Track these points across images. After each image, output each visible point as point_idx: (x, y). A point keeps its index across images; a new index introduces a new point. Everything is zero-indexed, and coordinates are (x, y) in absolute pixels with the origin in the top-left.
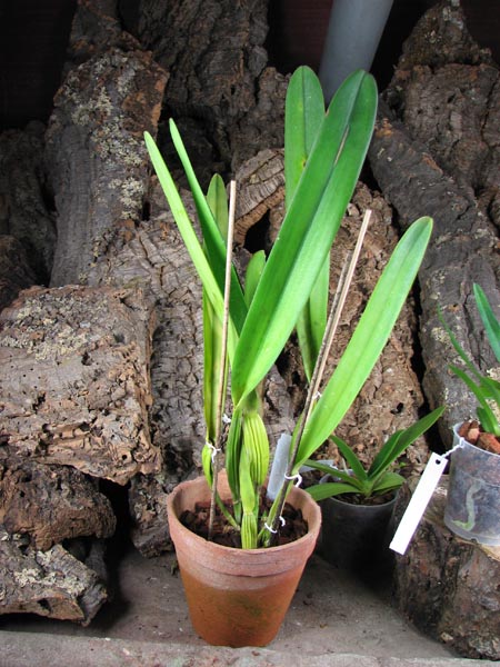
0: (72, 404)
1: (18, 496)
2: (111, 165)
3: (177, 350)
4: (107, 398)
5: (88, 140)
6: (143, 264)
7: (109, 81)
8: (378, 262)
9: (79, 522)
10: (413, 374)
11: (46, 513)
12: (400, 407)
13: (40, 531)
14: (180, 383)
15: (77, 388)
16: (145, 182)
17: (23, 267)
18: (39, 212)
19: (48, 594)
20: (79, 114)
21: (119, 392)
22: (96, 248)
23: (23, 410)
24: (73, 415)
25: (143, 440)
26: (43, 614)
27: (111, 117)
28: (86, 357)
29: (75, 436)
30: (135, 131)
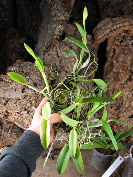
0: (15, 105)
2: (55, 19)
4: (26, 106)
6: (55, 56)
11: (2, 138)
16: (64, 26)
21: (29, 104)
24: (15, 109)
27: (58, 2)
28: (24, 89)
29: (15, 115)
30: (65, 8)
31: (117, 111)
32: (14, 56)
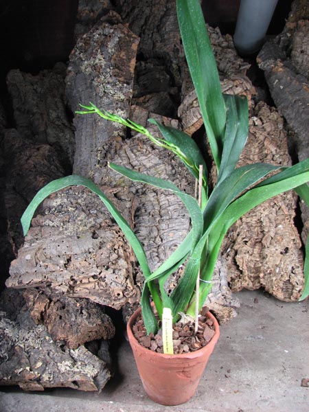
0: (87, 264)
1: (58, 318)
2: (106, 101)
3: (149, 222)
4: (108, 260)
5: (91, 83)
7: (103, 45)
8: (273, 156)
9: (94, 333)
10: (295, 229)
11: (75, 328)
12: (287, 250)
13: (72, 339)
14: (151, 242)
15: (90, 253)
16: (127, 111)
17: (56, 166)
18: (64, 124)
19: (77, 378)
20: (86, 67)
21: (114, 256)
22: (99, 155)
23: (58, 267)
24: (88, 271)
25: (129, 285)
26: (75, 388)
27: (105, 69)
28: (94, 233)
29: (89, 282)
30: (120, 77)
31: (257, 247)
32: (41, 182)
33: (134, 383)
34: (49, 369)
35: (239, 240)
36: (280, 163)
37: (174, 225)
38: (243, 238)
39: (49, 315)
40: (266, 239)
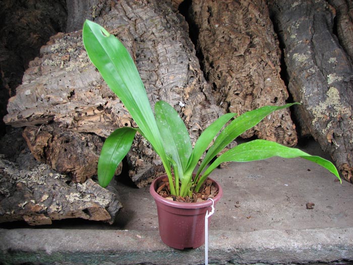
1: (63, 151)
3: (149, 66)
8: (257, 20)
10: (282, 81)
12: (276, 99)
13: (78, 170)
14: (152, 86)
15: (94, 85)
17: (49, 27)
19: (88, 205)
22: (94, 12)
23: (62, 99)
24: (93, 101)
26: (86, 218)
29: (94, 114)
31: (248, 99)
32: (35, 38)
33: (145, 217)
34: (57, 200)
35: (231, 92)
36: (264, 26)
37: (173, 70)
38: (235, 91)
39: (53, 150)
40: (257, 90)
